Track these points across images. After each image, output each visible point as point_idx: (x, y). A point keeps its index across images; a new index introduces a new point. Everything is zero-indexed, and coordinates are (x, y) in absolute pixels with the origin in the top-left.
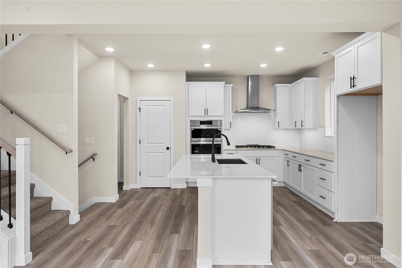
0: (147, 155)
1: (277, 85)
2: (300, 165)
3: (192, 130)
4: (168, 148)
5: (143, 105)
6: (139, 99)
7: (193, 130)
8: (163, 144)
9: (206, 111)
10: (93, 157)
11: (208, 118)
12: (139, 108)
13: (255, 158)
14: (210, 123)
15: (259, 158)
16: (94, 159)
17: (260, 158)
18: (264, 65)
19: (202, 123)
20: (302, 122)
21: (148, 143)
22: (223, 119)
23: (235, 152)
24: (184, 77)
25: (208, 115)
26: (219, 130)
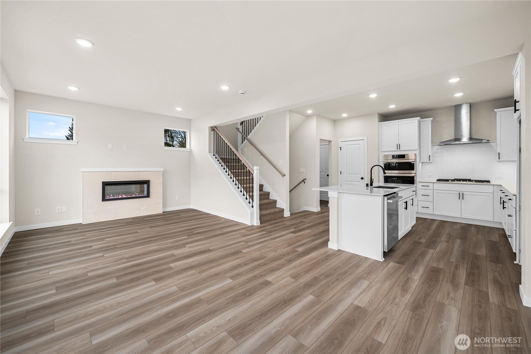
0: (346, 183)
3: (385, 163)
4: (362, 178)
5: (343, 145)
6: (340, 141)
8: (359, 174)
9: (398, 146)
10: (304, 181)
11: (401, 152)
12: (340, 148)
13: (458, 192)
14: (403, 156)
15: (463, 192)
16: (304, 182)
19: (394, 157)
21: (347, 174)
22: (417, 152)
23: (431, 185)
24: (376, 119)
25: (400, 150)
26: (412, 163)
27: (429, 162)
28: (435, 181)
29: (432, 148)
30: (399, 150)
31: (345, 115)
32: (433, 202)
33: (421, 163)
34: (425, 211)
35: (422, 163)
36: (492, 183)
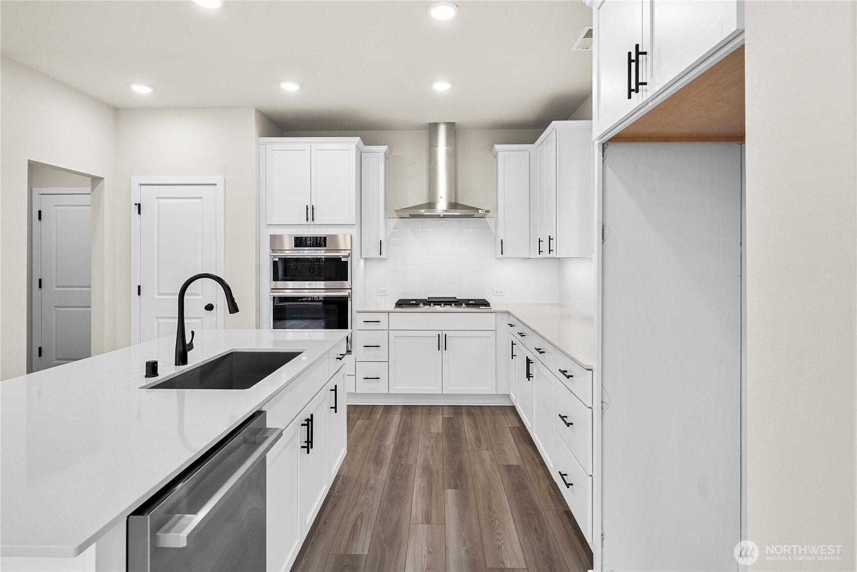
0: (158, 323)
1: (498, 147)
2: (528, 361)
3: (274, 260)
4: (210, 307)
5: (146, 197)
6: (136, 180)
7: (277, 260)
8: (199, 295)
9: (310, 213)
11: (316, 229)
12: (136, 204)
13: (436, 334)
14: (319, 242)
15: (446, 333)
17: (449, 334)
18: (442, 87)
19: (300, 242)
20: (550, 239)
21: (160, 294)
22: (354, 231)
23: (383, 318)
24: (251, 125)
25: (316, 222)
26: (343, 260)
27: (378, 258)
28: (391, 306)
29: (386, 223)
30: (312, 223)
31: (141, 90)
32: (388, 362)
33: (362, 261)
34: (371, 387)
35: (365, 259)
36: (493, 307)
